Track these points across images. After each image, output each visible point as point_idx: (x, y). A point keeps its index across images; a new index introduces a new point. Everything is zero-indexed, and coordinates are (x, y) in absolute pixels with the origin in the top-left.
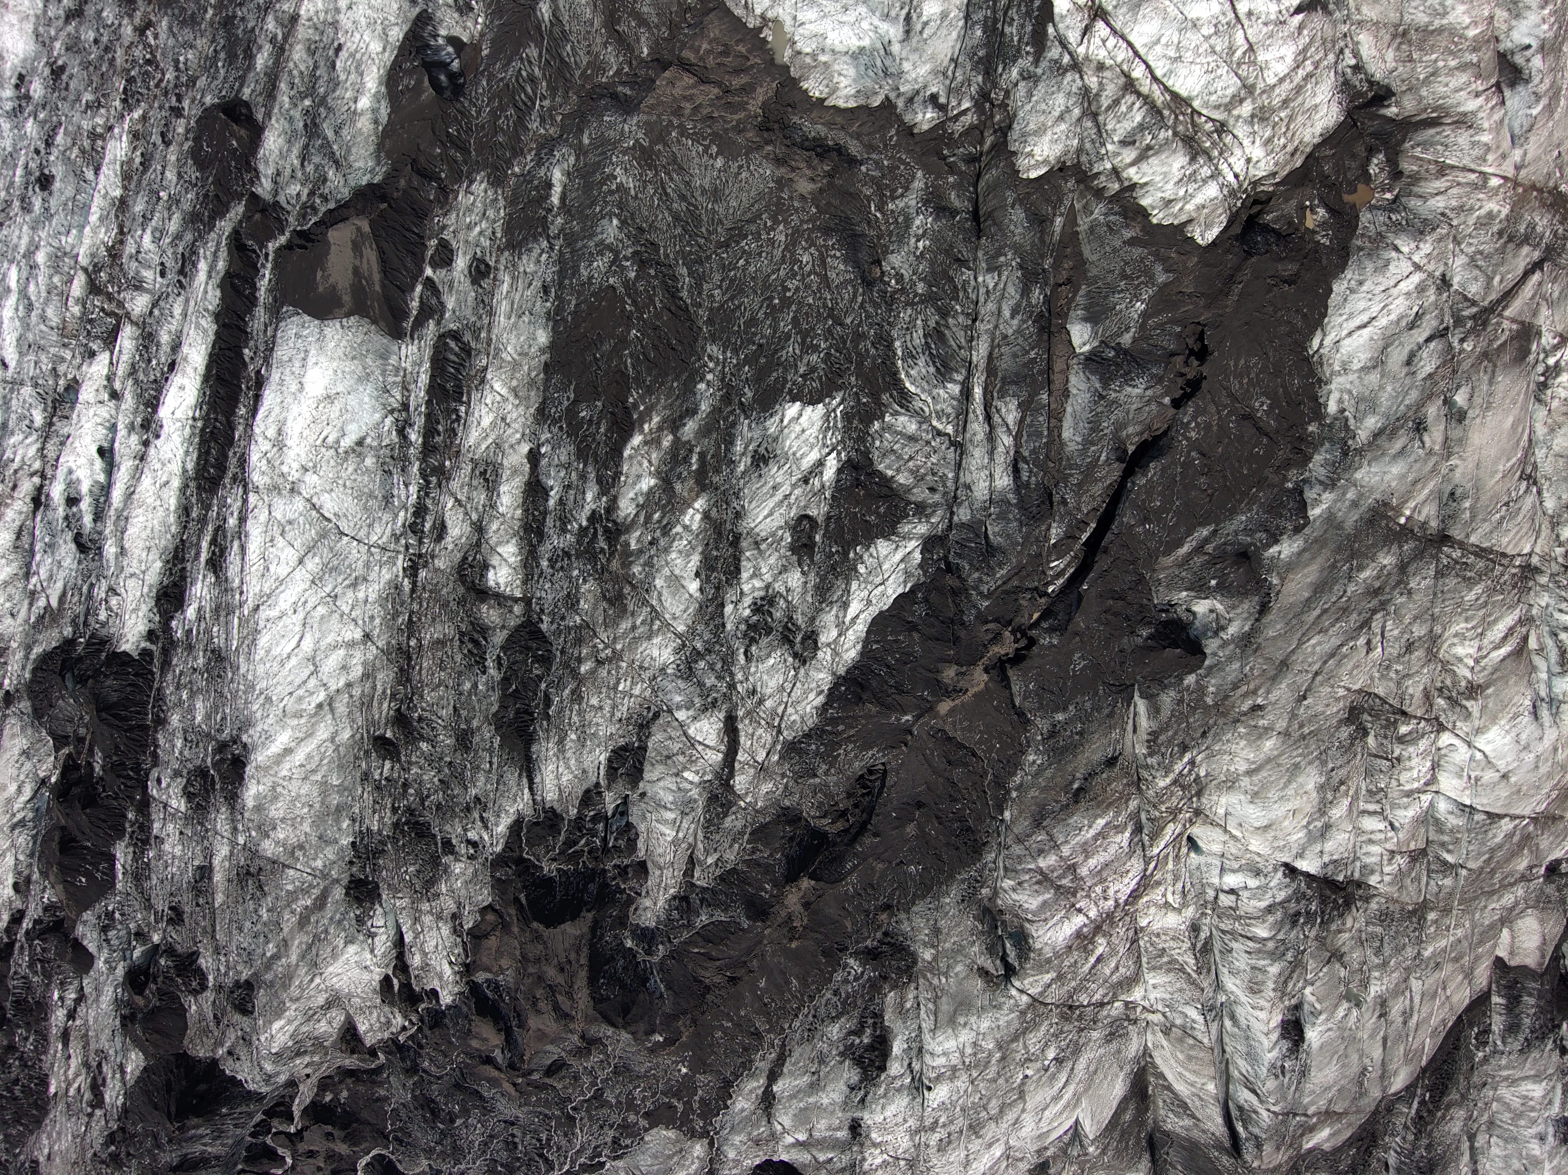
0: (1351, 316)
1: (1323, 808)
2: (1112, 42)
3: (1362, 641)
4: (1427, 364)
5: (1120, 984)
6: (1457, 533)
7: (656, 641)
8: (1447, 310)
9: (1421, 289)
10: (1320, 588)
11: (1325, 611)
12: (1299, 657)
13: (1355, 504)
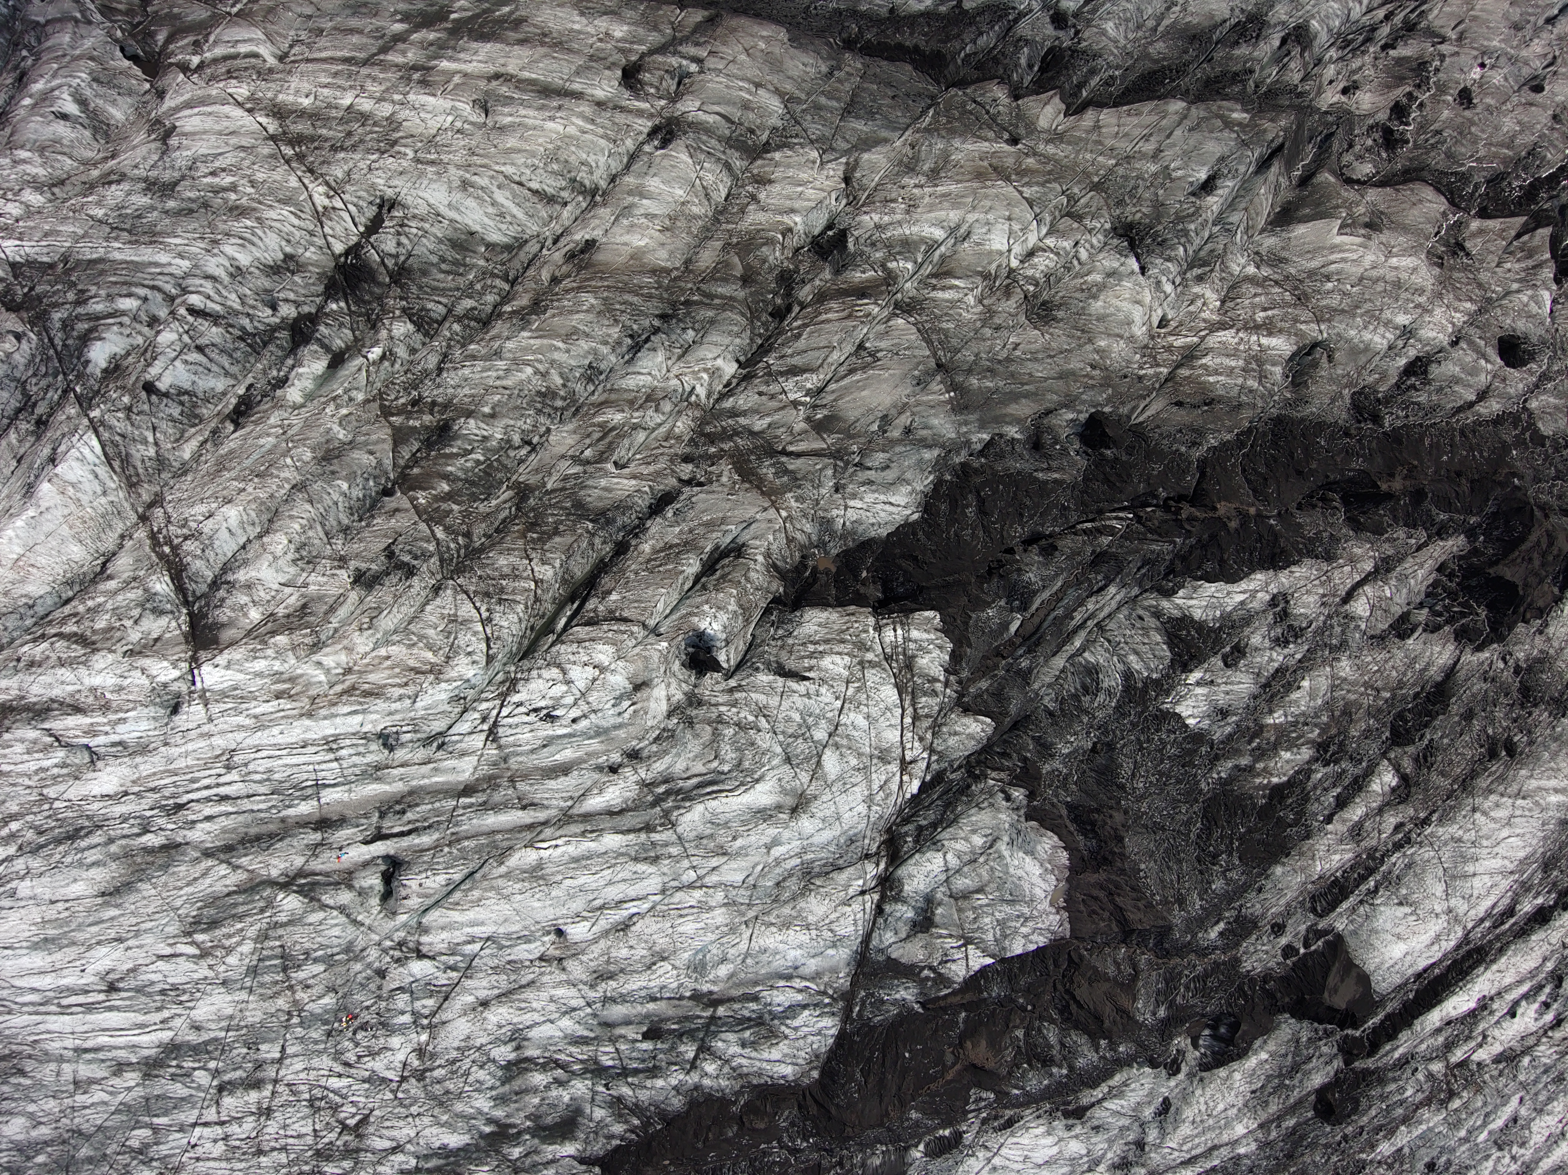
0: (891, 514)
1: (1102, 287)
2: (909, 745)
3: (1018, 353)
4: (880, 457)
5: (1258, 284)
6: (932, 363)
7: (1342, 674)
8: (847, 474)
9: (854, 496)
10: (1015, 397)
11: (1023, 384)
12: (1052, 373)
13: (966, 423)
